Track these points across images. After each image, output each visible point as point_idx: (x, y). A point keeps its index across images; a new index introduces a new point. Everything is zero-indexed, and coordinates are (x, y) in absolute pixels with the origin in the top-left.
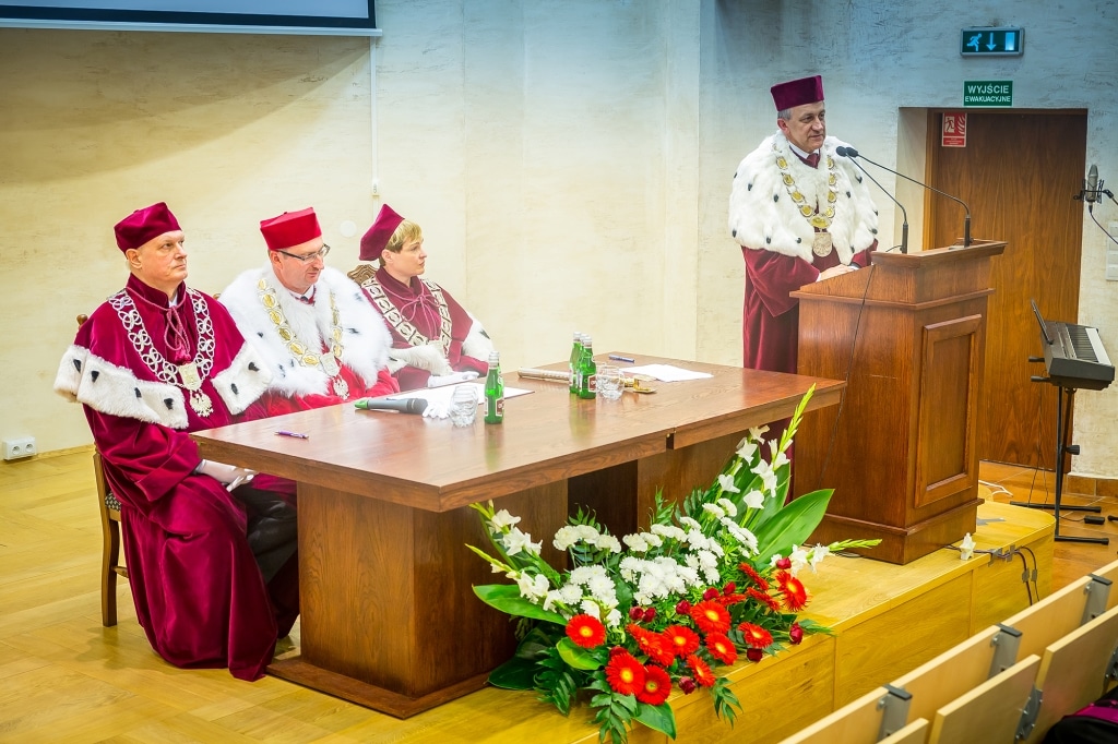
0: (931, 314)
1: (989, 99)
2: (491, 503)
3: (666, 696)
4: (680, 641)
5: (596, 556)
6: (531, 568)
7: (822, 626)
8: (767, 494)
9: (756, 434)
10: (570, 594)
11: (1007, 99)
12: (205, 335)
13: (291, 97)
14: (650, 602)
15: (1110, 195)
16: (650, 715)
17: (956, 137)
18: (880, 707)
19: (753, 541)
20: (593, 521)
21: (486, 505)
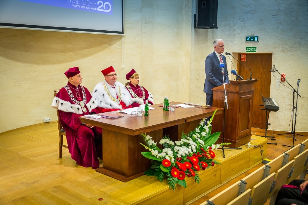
0: (242, 94)
1: (251, 51)
2: (146, 134)
3: (184, 178)
4: (187, 165)
5: (169, 146)
6: (154, 148)
7: (218, 162)
9: (204, 120)
10: (163, 154)
11: (255, 51)
12: (84, 95)
13: (106, 48)
14: (181, 156)
15: (277, 71)
16: (181, 182)
17: (244, 59)
18: (239, 185)
19: (203, 143)
20: (168, 138)
21: (144, 134)
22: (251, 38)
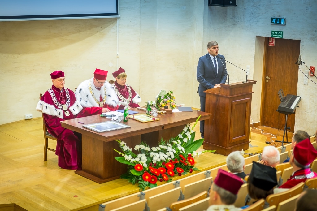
0: (234, 98)
1: (277, 36)
2: (120, 140)
3: (156, 182)
4: (162, 171)
6: (129, 154)
8: (188, 139)
9: (188, 125)
10: (137, 160)
11: (281, 36)
12: (68, 98)
13: (97, 32)
14: (156, 162)
15: (304, 63)
16: (152, 186)
17: (272, 44)
19: (183, 149)
21: (119, 140)
22: (277, 19)
